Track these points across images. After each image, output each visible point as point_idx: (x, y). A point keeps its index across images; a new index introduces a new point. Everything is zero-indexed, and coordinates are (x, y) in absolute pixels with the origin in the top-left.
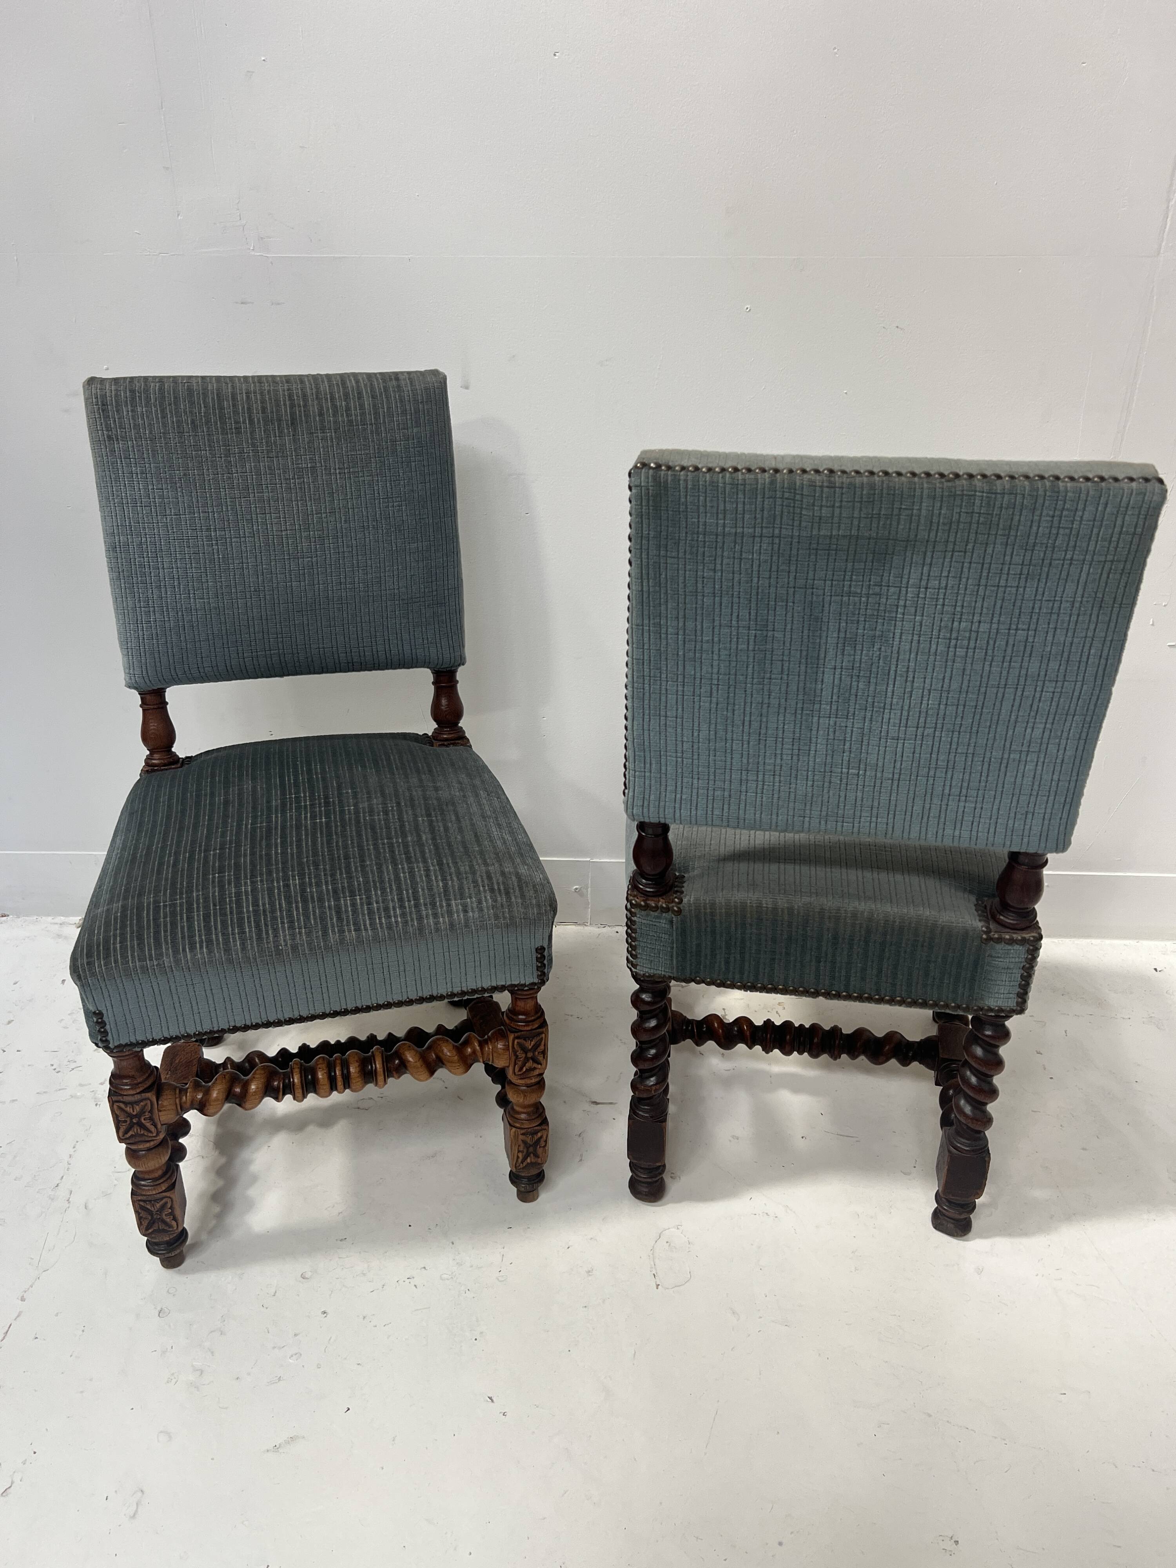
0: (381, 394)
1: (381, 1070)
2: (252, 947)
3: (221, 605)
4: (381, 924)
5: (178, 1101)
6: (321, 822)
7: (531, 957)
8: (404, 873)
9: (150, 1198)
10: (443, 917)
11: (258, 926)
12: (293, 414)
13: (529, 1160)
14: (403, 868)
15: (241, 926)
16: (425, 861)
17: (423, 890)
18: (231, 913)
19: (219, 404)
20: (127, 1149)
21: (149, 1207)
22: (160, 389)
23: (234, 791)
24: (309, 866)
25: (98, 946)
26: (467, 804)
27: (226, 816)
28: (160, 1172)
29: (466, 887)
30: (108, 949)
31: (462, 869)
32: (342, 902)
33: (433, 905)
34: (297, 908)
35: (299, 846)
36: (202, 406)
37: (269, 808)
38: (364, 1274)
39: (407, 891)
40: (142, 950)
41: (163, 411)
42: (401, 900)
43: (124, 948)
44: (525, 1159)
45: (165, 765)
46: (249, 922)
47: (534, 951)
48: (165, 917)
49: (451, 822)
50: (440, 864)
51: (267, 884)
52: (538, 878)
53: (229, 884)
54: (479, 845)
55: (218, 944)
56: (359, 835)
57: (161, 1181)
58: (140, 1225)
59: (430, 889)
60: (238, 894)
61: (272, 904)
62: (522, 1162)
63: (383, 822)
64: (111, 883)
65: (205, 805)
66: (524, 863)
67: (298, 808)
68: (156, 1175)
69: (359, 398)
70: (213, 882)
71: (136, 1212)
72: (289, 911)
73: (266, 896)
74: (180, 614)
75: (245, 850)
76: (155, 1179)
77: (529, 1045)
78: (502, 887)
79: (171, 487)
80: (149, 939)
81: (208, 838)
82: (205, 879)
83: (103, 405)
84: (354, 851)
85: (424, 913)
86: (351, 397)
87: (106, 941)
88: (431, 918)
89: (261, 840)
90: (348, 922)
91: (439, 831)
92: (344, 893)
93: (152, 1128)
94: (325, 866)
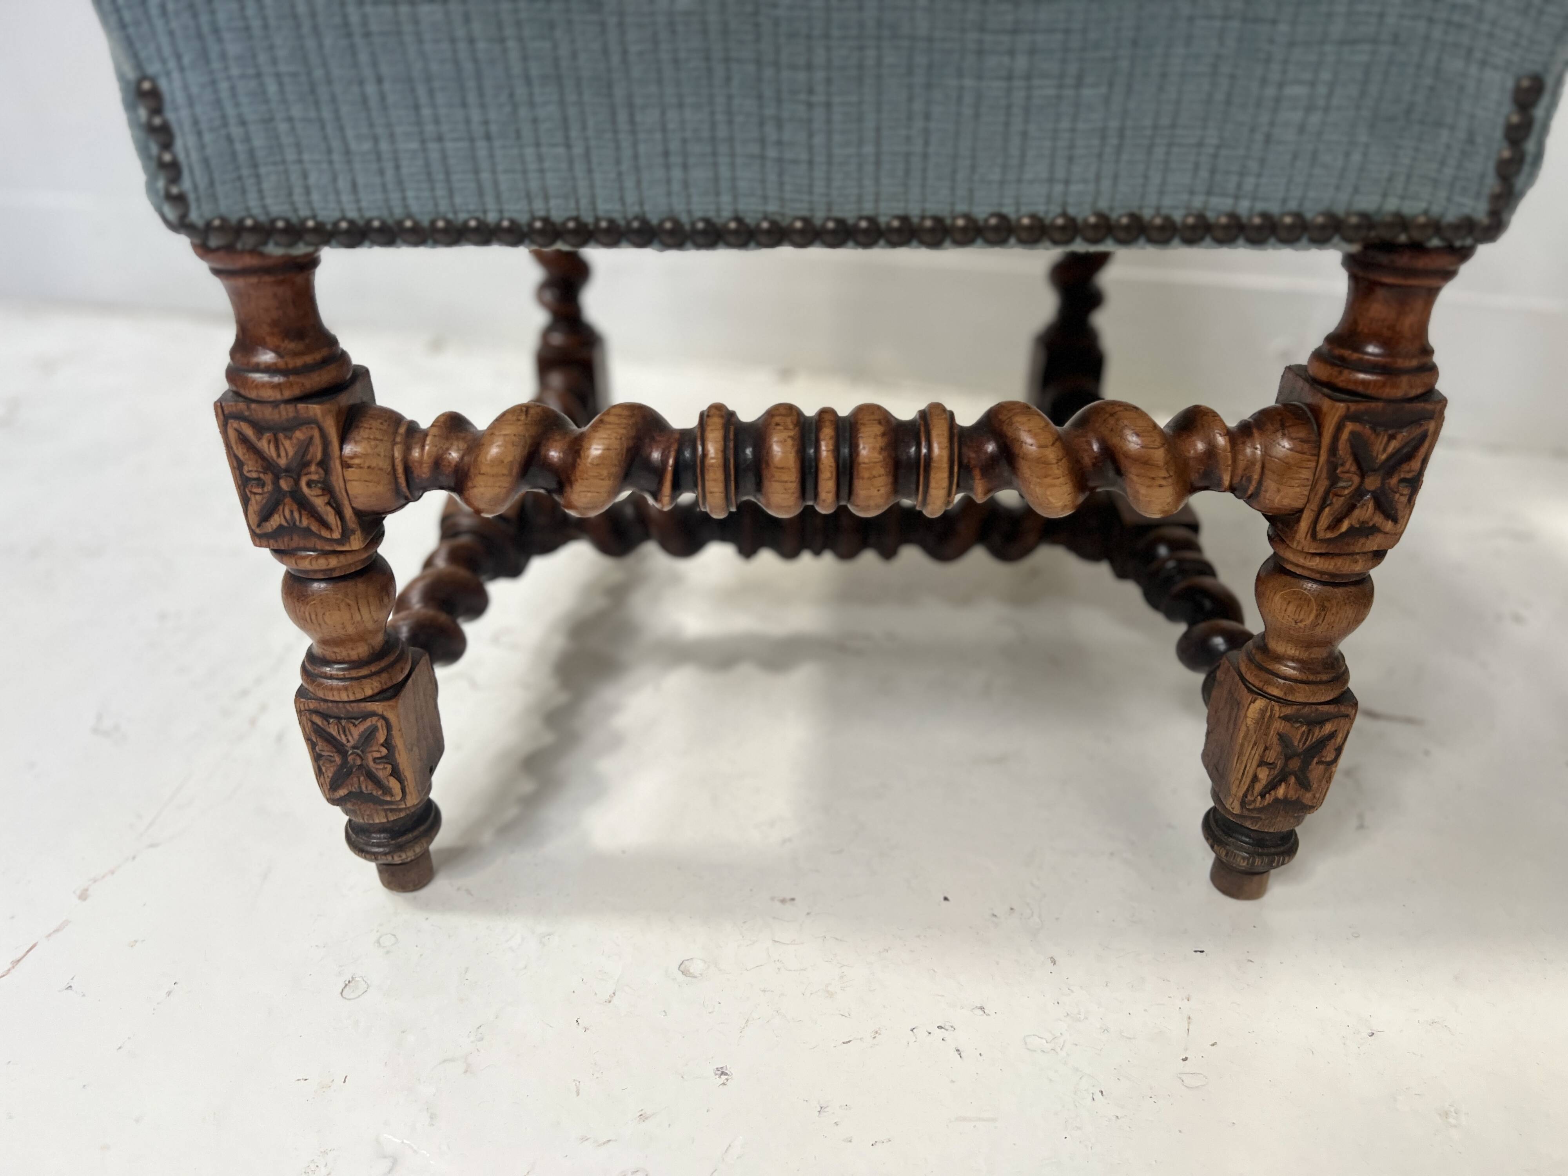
1: (945, 459)
5: (398, 452)
9: (335, 711)
13: (1281, 792)
21: (333, 730)
38: (831, 995)
44: (1272, 786)
47: (1511, 85)
57: (364, 672)
58: (318, 772)
62: (1263, 795)
68: (353, 654)
76: (352, 664)
77: (1381, 449)
93: (331, 517)
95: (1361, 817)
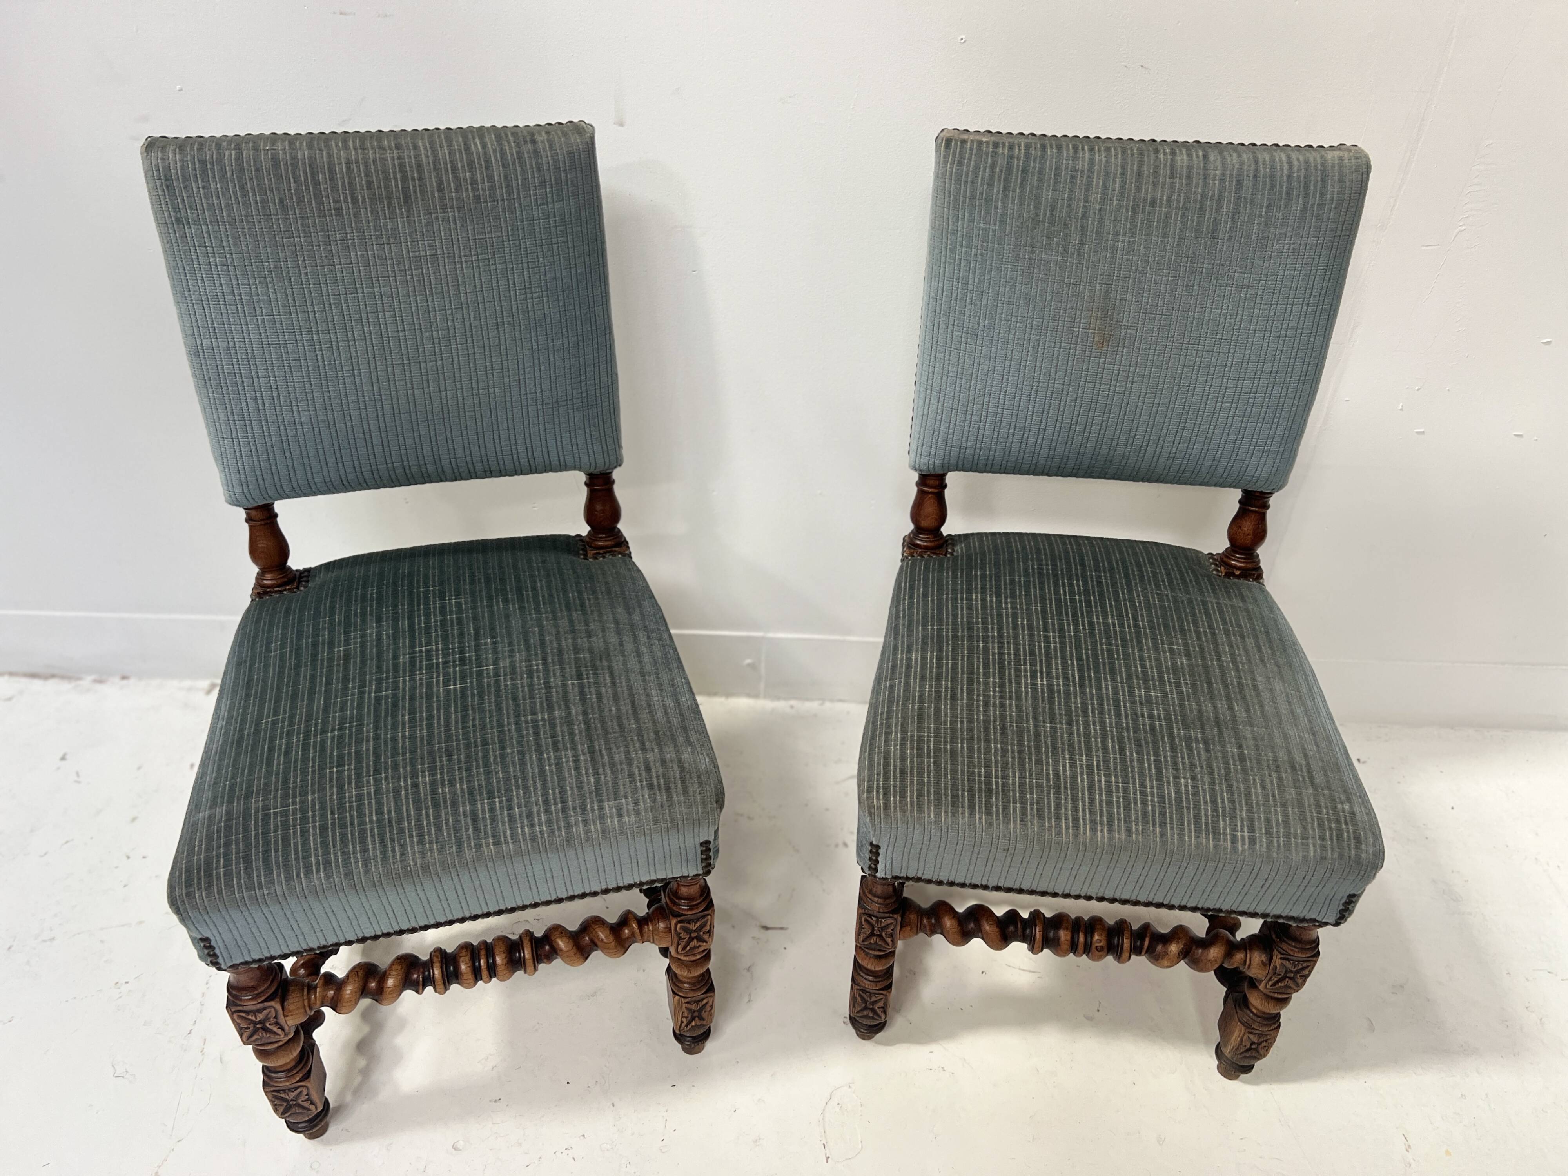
0: (514, 163)
1: (531, 959)
2: (377, 869)
3: (330, 417)
4: (524, 835)
5: (306, 1003)
6: (455, 689)
7: (695, 854)
8: (550, 765)
9: (283, 1088)
10: (595, 824)
11: (382, 841)
12: (406, 190)
13: (693, 1023)
14: (549, 758)
15: (363, 842)
16: (574, 748)
17: (571, 788)
18: (352, 824)
19: (313, 178)
20: (254, 1048)
21: (283, 1095)
22: (237, 159)
23: (355, 636)
24: (440, 757)
25: (199, 870)
26: (624, 656)
27: (346, 679)
28: (293, 1064)
29: (620, 782)
30: (210, 875)
31: (617, 757)
32: (479, 806)
33: (584, 809)
34: (428, 816)
35: (430, 726)
36: (292, 180)
37: (396, 667)
38: (520, 1144)
39: (553, 790)
40: (249, 876)
41: (242, 188)
42: (546, 802)
43: (228, 874)
44: (689, 1022)
45: (278, 586)
46: (373, 836)
47: (698, 846)
48: (276, 831)
49: (605, 685)
50: (592, 751)
51: (393, 783)
52: (704, 762)
53: (350, 783)
54: (637, 720)
55: (337, 866)
56: (499, 709)
57: (296, 1071)
58: (276, 1110)
59: (580, 787)
60: (359, 798)
61: (398, 811)
62: (687, 1026)
63: (526, 689)
64: (214, 775)
65: (322, 660)
66: (689, 743)
67: (429, 667)
68: (289, 1067)
69: (487, 168)
70: (331, 779)
71: (270, 1100)
72: (418, 820)
73: (392, 799)
74: (282, 428)
75: (368, 732)
76: (289, 1071)
77: (693, 927)
78: (662, 782)
79: (260, 282)
80: (257, 863)
81: (326, 710)
82: (322, 776)
83: (166, 180)
84: (492, 733)
85: (573, 819)
86: (477, 166)
87: (208, 863)
88: (581, 825)
89: (386, 716)
90: (486, 834)
91: (591, 699)
92: (481, 794)
93: (280, 1031)
94: (459, 755)
95: (750, 995)
